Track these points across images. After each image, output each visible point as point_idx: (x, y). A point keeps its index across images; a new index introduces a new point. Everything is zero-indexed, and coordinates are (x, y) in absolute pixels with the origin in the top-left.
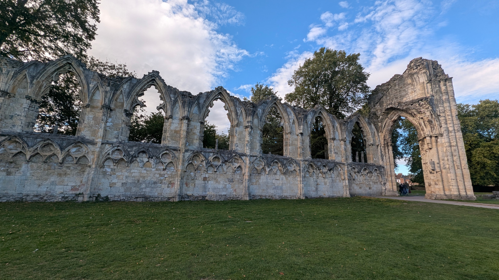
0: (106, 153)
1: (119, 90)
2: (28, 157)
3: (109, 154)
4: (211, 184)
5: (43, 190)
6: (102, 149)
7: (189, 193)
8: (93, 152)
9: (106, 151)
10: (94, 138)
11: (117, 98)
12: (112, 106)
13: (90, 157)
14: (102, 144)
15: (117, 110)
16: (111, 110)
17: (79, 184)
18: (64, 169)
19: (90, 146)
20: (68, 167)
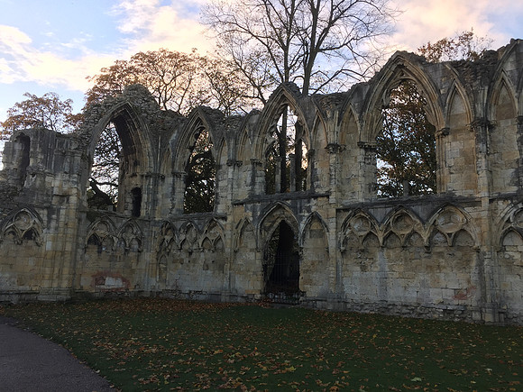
0: (503, 218)
1: (497, 79)
2: (381, 240)
3: (508, 221)
6: (493, 212)
8: (477, 219)
9: (502, 215)
10: (471, 192)
11: (497, 98)
12: (492, 118)
13: (474, 231)
14: (491, 201)
15: (502, 123)
16: (491, 127)
17: (465, 285)
18: (434, 257)
19: (468, 209)
20: (440, 254)
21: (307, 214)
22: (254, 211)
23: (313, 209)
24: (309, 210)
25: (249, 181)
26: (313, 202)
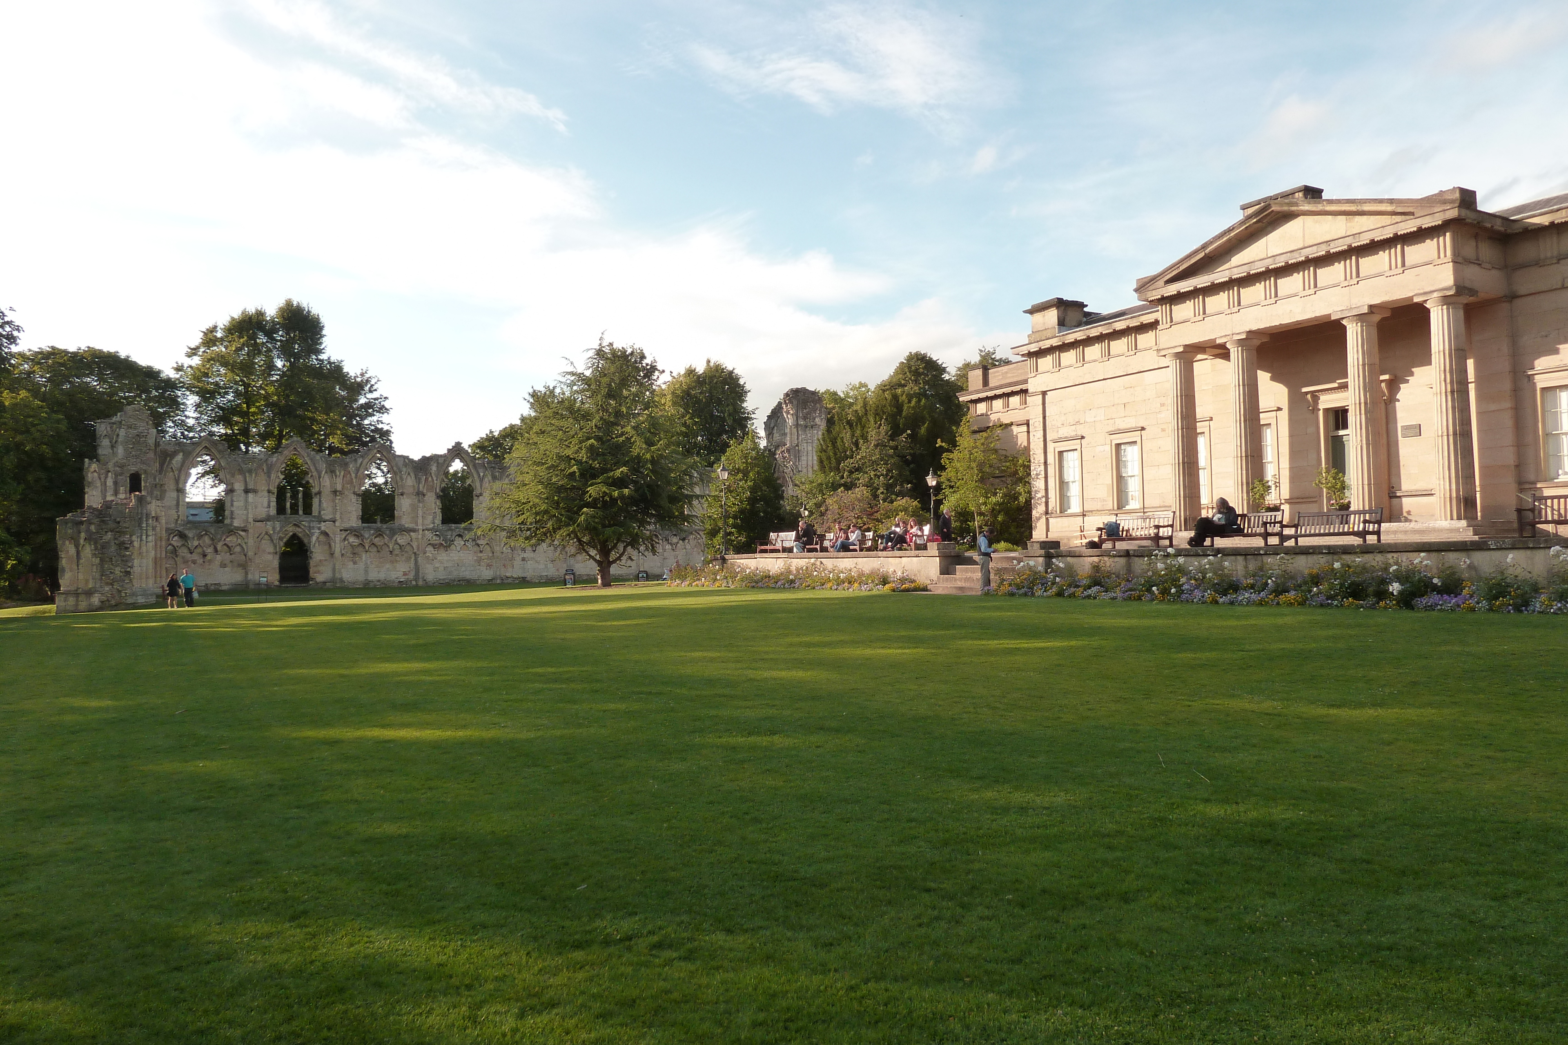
2: (367, 548)
4: (530, 564)
5: (382, 576)
6: (423, 535)
7: (508, 575)
8: (416, 539)
10: (414, 525)
13: (414, 544)
15: (429, 494)
16: (424, 495)
17: (409, 569)
19: (412, 534)
20: (397, 555)
21: (318, 531)
23: (323, 528)
24: (319, 528)
25: (266, 504)
26: (323, 524)
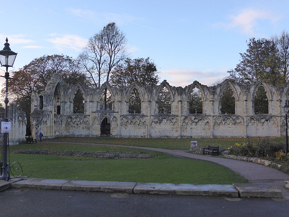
1: (152, 93)
2: (130, 123)
4: (194, 131)
5: (135, 134)
7: (185, 135)
8: (148, 119)
9: (152, 119)
10: (147, 114)
11: (152, 97)
14: (150, 116)
16: (151, 102)
17: (145, 132)
18: (140, 126)
19: (146, 117)
21: (113, 116)
22: (98, 115)
25: (96, 106)
26: (114, 113)
